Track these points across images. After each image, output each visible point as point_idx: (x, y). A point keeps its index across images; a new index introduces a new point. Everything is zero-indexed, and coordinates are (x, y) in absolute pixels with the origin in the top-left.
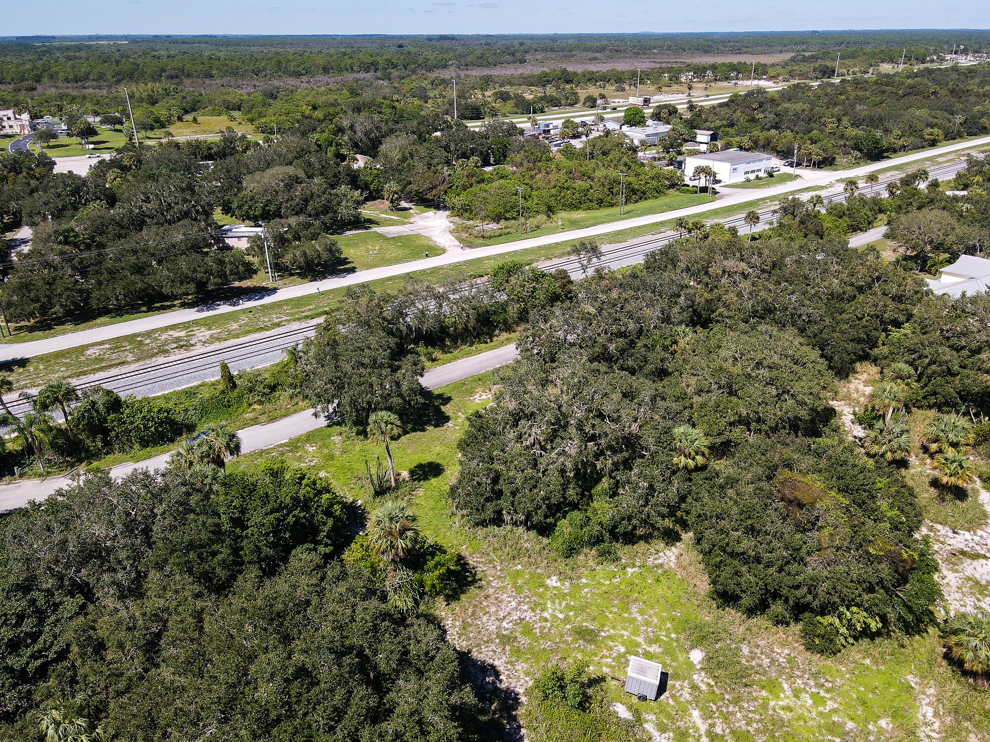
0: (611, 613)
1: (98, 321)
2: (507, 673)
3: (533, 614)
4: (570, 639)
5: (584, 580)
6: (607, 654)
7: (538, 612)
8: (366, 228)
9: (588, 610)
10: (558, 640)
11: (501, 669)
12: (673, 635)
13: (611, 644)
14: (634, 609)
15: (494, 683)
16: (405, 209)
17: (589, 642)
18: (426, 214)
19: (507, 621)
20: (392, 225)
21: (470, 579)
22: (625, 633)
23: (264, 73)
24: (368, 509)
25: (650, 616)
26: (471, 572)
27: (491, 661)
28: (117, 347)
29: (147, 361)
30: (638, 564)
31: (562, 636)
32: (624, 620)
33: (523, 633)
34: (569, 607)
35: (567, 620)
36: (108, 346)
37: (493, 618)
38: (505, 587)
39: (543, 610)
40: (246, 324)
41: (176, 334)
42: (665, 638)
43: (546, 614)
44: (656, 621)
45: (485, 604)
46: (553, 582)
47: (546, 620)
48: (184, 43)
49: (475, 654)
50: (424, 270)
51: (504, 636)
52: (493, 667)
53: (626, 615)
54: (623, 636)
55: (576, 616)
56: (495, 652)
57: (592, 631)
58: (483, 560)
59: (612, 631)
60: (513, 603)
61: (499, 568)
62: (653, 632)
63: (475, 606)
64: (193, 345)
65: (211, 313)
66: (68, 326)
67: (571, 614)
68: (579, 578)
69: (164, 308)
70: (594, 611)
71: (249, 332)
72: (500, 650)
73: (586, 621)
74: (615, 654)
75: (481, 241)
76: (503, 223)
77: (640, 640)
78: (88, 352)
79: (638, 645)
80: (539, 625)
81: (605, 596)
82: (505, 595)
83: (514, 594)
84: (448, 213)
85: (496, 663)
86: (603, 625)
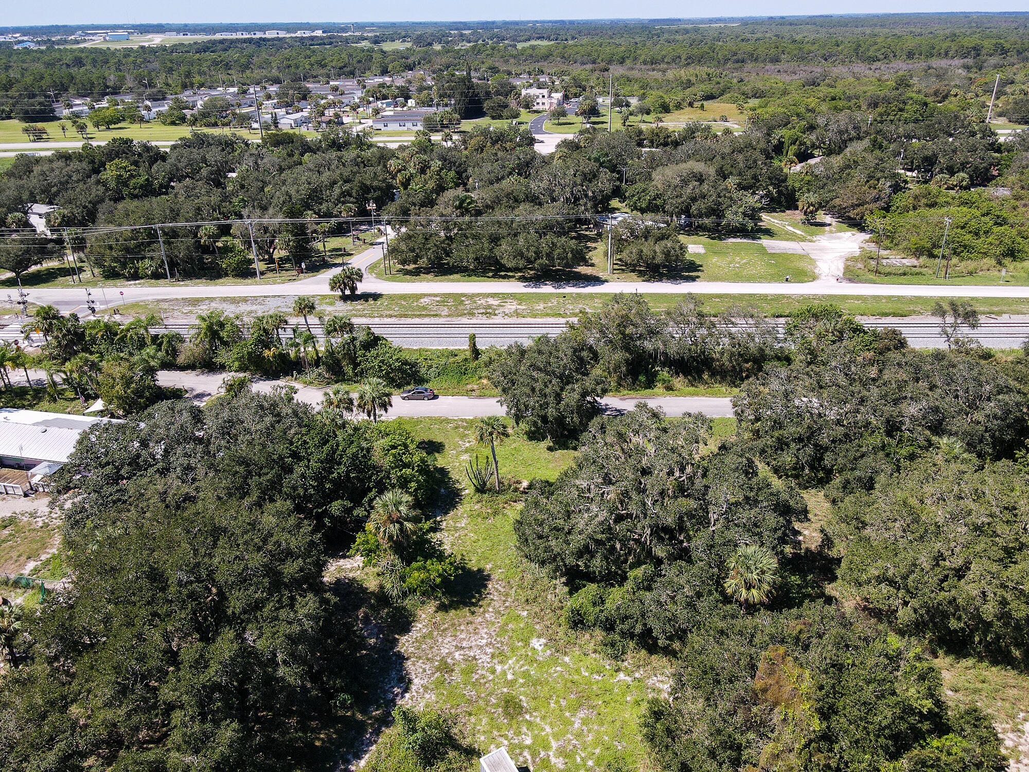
0: (557, 702)
1: (451, 277)
2: (414, 694)
3: (488, 660)
4: (494, 701)
5: (567, 659)
6: (510, 736)
7: (495, 661)
8: (754, 239)
9: (539, 688)
10: (483, 695)
11: (413, 688)
12: (590, 763)
13: (524, 729)
14: (581, 714)
15: (397, 695)
16: (823, 225)
17: (507, 714)
18: (842, 234)
19: (462, 652)
20: (787, 240)
21: (474, 600)
22: (548, 729)
23: (834, 58)
24: (465, 501)
25: (589, 731)
26: (481, 596)
27: (414, 677)
28: (443, 302)
29: (454, 319)
30: (637, 675)
31: (490, 694)
32: (561, 717)
33: (463, 672)
34: (526, 674)
35: (511, 684)
36: (438, 299)
37: (454, 643)
38: (493, 624)
39: (501, 662)
40: (551, 308)
41: (491, 301)
42: (579, 760)
43: (499, 668)
44: (590, 738)
45: (462, 627)
46: (537, 644)
47: (493, 672)
48: (791, 24)
49: (408, 664)
50: (766, 296)
51: (446, 663)
52: (410, 681)
53: (567, 714)
54: (543, 729)
55: (522, 685)
56: (425, 670)
57: (521, 707)
58: (502, 590)
59: (538, 720)
60: (484, 641)
61: (507, 604)
62: (575, 746)
63: (453, 625)
64: (495, 315)
65: (534, 290)
66: (430, 276)
67: (521, 681)
68: (566, 654)
69: (504, 277)
70: (543, 691)
71: (547, 315)
72: (429, 672)
73: (527, 696)
74: (516, 741)
75: (872, 276)
76: (923, 260)
77: (554, 744)
78: (422, 300)
79: (547, 747)
80: (483, 672)
81: (569, 684)
82: (486, 630)
83: (493, 634)
84: (867, 237)
85: (416, 681)
86: (535, 710)
